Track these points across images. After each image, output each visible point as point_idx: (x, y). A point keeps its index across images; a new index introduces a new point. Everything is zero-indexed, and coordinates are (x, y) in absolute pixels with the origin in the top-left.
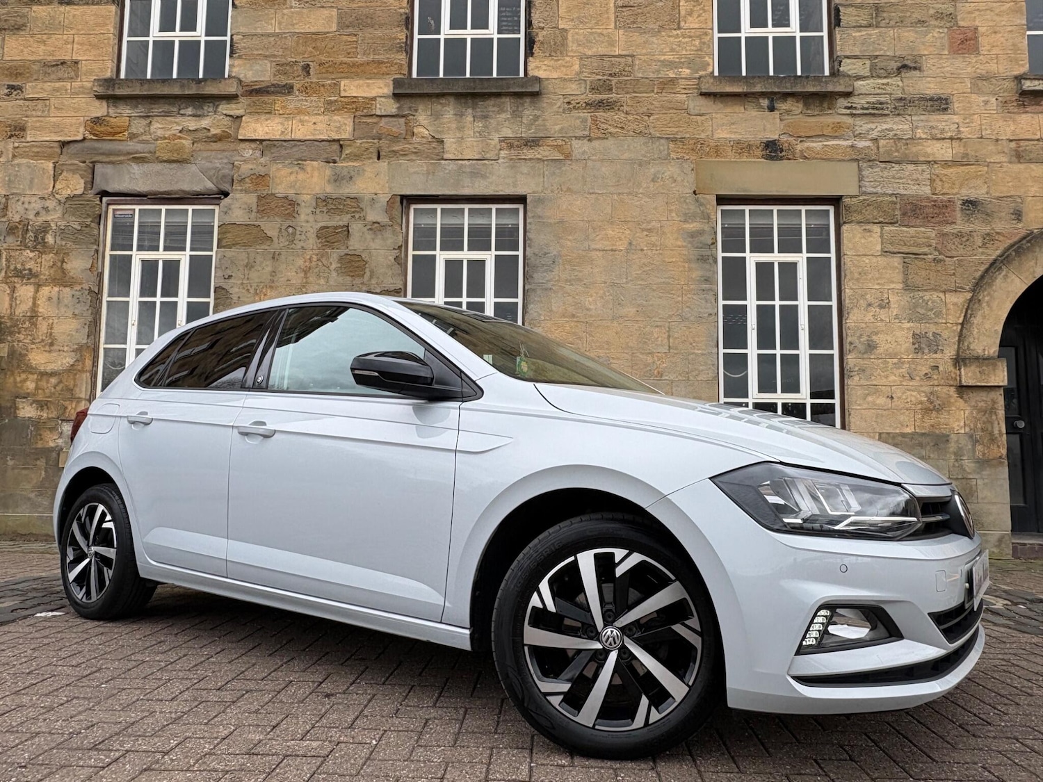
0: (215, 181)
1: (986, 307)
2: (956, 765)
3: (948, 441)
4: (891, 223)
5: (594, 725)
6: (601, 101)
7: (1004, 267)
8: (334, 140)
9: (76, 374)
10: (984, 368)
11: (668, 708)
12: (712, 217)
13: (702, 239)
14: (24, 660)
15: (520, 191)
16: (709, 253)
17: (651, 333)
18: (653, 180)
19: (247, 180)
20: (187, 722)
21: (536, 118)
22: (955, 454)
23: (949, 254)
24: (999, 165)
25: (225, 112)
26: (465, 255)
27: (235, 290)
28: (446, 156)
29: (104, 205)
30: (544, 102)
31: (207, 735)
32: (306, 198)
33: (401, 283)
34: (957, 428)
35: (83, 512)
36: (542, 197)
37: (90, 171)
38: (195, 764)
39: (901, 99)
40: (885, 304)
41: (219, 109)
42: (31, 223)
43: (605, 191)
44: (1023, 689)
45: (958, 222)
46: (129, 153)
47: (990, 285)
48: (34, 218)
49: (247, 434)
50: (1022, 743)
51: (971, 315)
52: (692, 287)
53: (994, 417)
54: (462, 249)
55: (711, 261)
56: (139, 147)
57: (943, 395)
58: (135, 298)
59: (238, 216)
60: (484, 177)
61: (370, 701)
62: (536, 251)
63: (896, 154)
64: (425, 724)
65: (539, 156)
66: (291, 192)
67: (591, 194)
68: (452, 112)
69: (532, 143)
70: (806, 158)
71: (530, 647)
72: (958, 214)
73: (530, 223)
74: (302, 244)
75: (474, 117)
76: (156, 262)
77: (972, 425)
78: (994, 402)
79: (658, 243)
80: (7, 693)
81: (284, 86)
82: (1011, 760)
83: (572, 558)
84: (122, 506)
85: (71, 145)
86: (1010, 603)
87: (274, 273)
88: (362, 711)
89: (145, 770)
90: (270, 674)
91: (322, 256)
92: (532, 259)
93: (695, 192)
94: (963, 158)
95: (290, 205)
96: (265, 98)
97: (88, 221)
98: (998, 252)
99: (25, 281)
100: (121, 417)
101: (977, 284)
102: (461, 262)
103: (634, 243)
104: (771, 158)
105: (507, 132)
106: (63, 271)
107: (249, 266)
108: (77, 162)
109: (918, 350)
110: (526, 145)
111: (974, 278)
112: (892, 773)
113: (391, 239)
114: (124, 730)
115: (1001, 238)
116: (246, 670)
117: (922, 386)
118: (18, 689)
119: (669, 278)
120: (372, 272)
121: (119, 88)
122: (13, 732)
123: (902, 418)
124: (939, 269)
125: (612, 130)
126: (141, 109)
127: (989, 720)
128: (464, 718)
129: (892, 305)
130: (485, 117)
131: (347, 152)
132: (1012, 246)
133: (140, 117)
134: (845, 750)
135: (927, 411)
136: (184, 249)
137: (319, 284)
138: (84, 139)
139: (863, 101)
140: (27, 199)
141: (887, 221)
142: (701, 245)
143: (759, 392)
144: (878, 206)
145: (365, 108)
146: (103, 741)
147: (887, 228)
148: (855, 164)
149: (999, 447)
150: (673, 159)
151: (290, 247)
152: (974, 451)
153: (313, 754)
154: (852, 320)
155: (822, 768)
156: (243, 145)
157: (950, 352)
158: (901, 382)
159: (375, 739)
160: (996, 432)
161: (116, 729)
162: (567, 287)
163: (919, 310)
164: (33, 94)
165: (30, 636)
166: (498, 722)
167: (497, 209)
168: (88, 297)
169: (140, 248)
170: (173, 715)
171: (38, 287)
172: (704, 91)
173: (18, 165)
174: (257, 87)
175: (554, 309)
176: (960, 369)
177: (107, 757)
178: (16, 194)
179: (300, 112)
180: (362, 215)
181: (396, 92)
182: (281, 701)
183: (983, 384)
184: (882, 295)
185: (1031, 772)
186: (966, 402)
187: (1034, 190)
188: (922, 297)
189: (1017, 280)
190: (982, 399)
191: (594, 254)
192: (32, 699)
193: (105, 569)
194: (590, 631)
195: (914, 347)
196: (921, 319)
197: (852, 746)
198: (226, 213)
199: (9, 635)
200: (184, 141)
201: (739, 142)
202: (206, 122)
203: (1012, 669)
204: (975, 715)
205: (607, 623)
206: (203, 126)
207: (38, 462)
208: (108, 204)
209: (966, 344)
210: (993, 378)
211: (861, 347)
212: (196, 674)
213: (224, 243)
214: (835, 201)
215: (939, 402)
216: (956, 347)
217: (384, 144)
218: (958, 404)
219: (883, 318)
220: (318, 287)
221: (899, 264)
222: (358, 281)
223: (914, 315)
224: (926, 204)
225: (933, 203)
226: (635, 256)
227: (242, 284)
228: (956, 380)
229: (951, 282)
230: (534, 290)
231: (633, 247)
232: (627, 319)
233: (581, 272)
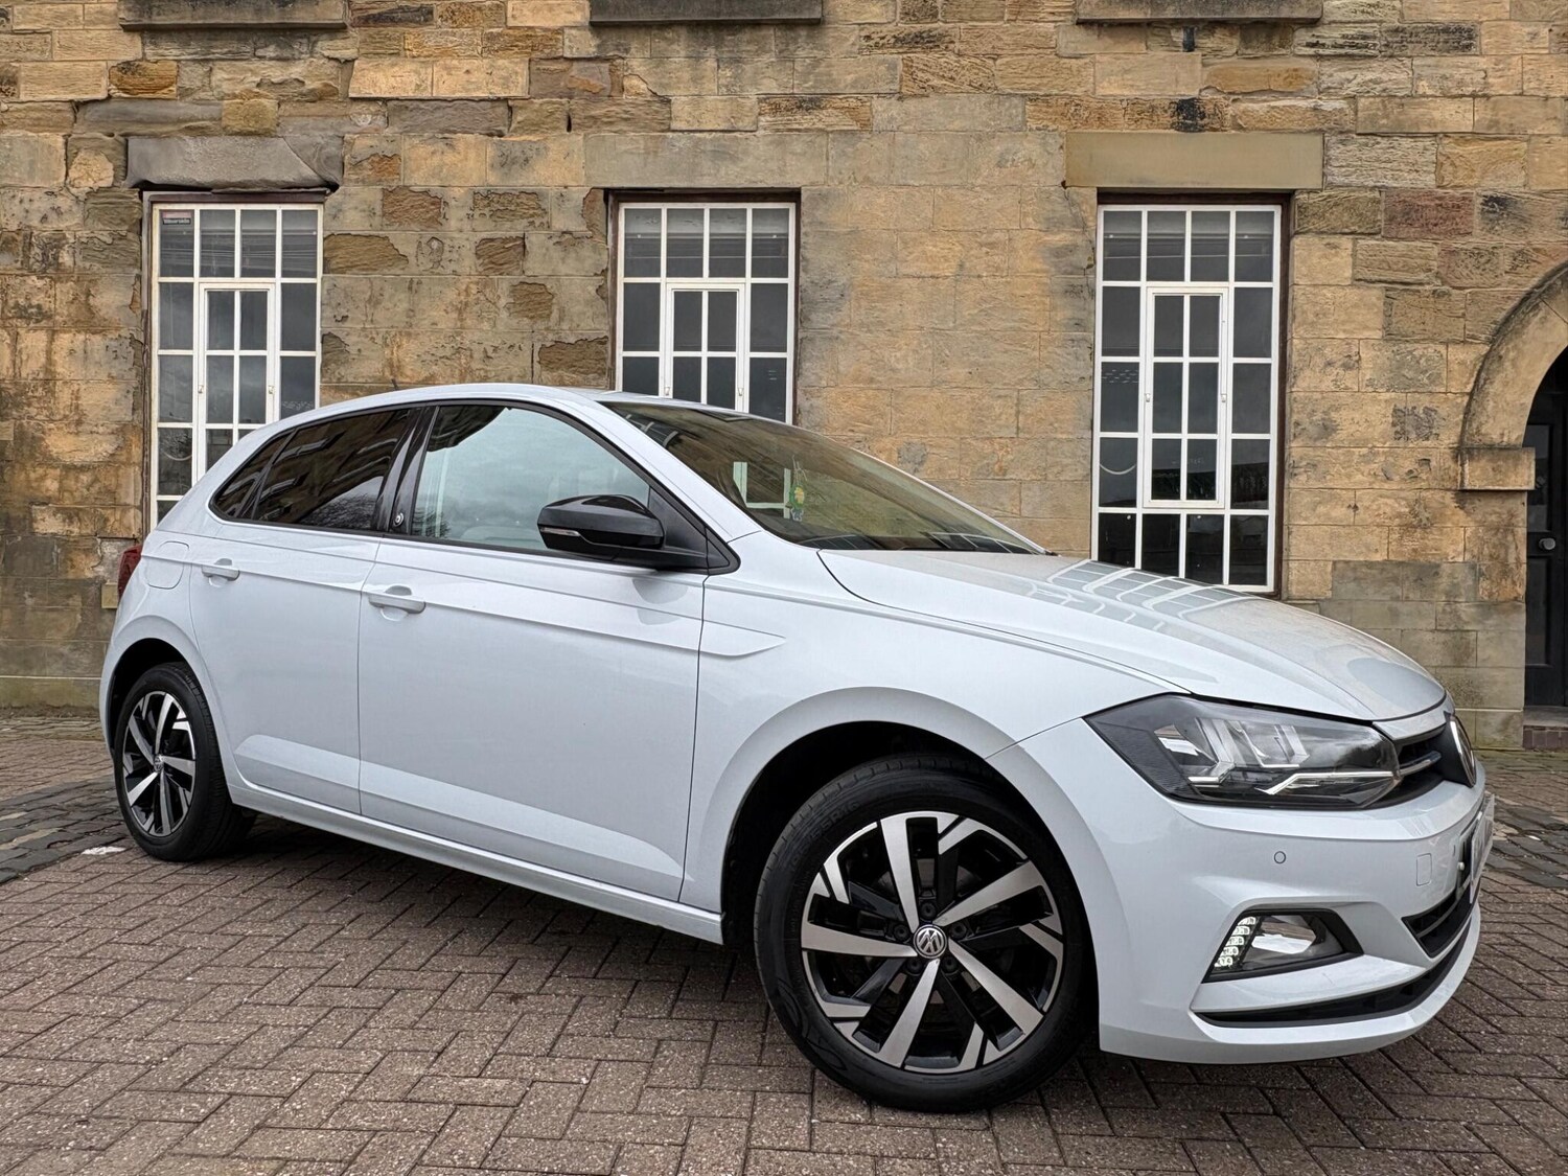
0: (315, 167)
1: (1510, 368)
2: (1428, 1123)
3: (1437, 573)
4: (1370, 234)
5: (904, 1064)
6: (919, 35)
7: (1542, 305)
8: (499, 99)
9: (118, 468)
10: (1500, 463)
11: (1011, 1043)
12: (1090, 224)
13: (1071, 258)
14: (72, 933)
15: (790, 182)
16: (1083, 281)
17: (991, 407)
18: (999, 165)
19: (365, 163)
20: (313, 1043)
21: (817, 61)
22: (1447, 594)
23: (1458, 284)
24: (1546, 140)
25: (326, 53)
26: (706, 283)
27: (353, 341)
28: (675, 125)
29: (146, 204)
30: (829, 36)
31: (343, 1067)
32: (458, 192)
33: (607, 328)
34: (1452, 554)
35: (143, 704)
36: (824, 192)
37: (121, 149)
38: (329, 1117)
39: (1397, 30)
40: (1351, 364)
41: (317, 49)
42: (36, 233)
43: (923, 182)
44: (1531, 988)
45: (1477, 231)
46: (180, 121)
47: (1518, 333)
48: (39, 226)
49: (382, 606)
50: (1525, 1084)
51: (1485, 380)
52: (1056, 334)
53: (1510, 538)
54: (700, 274)
55: (1086, 294)
56: (197, 110)
57: (1435, 505)
58: (200, 351)
59: (354, 221)
60: (734, 159)
61: (576, 1007)
62: (816, 278)
63: (1384, 121)
64: (657, 1048)
65: (820, 126)
66: (434, 184)
67: (900, 186)
68: (683, 53)
69: (810, 104)
70: (1240, 128)
71: (811, 952)
72: (1476, 219)
73: (806, 234)
74: (453, 266)
75: (718, 60)
76: (230, 294)
77: (1476, 551)
78: (1512, 515)
79: (1005, 266)
80: (52, 992)
81: (418, 10)
82: (1509, 1115)
83: (874, 825)
84: (199, 698)
85: (89, 107)
86: (1516, 832)
87: (411, 312)
88: (565, 1025)
89: (258, 1127)
90: (429, 960)
91: (485, 285)
92: (811, 291)
93: (1063, 184)
94: (1490, 127)
95: (433, 204)
96: (390, 30)
97: (123, 230)
98: (1535, 281)
99: (32, 325)
100: (192, 564)
101: (1498, 331)
102: (698, 295)
103: (967, 265)
104: (1185, 128)
105: (770, 86)
106: (89, 308)
107: (374, 301)
108: (99, 135)
109: (1401, 435)
110: (800, 107)
111: (1495, 322)
112: (1334, 1139)
113: (590, 259)
114: (224, 1056)
115: (1541, 258)
116: (393, 953)
117: (1401, 490)
118: (67, 985)
119: (1021, 320)
120: (562, 310)
121: (159, 14)
122: (64, 1060)
123: (1369, 538)
124: (1441, 307)
125: (936, 82)
126: (195, 49)
127: (1478, 1044)
128: (713, 1037)
129: (1364, 364)
130: (737, 61)
131: (519, 118)
132: (1559, 269)
133: (194, 60)
134: (1267, 1097)
135: (1408, 528)
136: (272, 274)
137: (481, 330)
138: (109, 97)
139: (1336, 34)
140: (26, 195)
141: (1363, 230)
142: (1070, 269)
143: (1153, 498)
144: (1351, 207)
145: (545, 46)
146: (195, 1077)
147: (1363, 242)
148: (1319, 138)
149: (1514, 583)
150: (1031, 130)
151: (436, 271)
152: (1476, 590)
153: (497, 1101)
154: (1301, 387)
155: (1233, 1129)
156: (357, 107)
157: (1449, 438)
158: (1371, 484)
159: (585, 1075)
160: (1512, 560)
161: (213, 1054)
162: (863, 334)
163: (1405, 372)
164: (24, 23)
165: (77, 890)
166: (762, 1045)
167: (754, 210)
168: (130, 349)
169: (205, 272)
170: (293, 1032)
171: (53, 333)
172: (1083, 17)
173: (10, 140)
174: (375, 12)
175: (842, 369)
176: (1462, 465)
177: (204, 1105)
178: (10, 186)
179: (445, 52)
180: (544, 220)
181: (595, 19)
182: (447, 1008)
183: (1497, 488)
184: (1350, 349)
185: (1537, 1136)
186: (1468, 514)
188: (1410, 352)
190: (1493, 510)
191: (905, 283)
192: (88, 1003)
193: (181, 789)
194: (898, 931)
195: (1395, 429)
196: (1407, 386)
197: (1277, 1089)
198: (335, 217)
199: (47, 887)
200: (264, 101)
201: (1135, 102)
202: (299, 70)
203: (1516, 952)
204: (1458, 1034)
205: (924, 920)
206: (293, 76)
207: (70, 602)
208: (153, 203)
209: (1474, 425)
210: (1513, 478)
211: (1313, 430)
212: (322, 958)
213: (333, 265)
214: (1284, 198)
215: (1427, 515)
216: (1459, 429)
217: (576, 104)
218: (1455, 518)
219: (1349, 385)
220: (479, 334)
221: (1378, 299)
222: (541, 325)
223: (1397, 380)
224: (1427, 203)
225: (1438, 202)
226: (968, 287)
227: (364, 329)
228: (1456, 480)
229: (1458, 329)
230: (811, 340)
231: (965, 272)
232: (954, 385)
233: (884, 311)
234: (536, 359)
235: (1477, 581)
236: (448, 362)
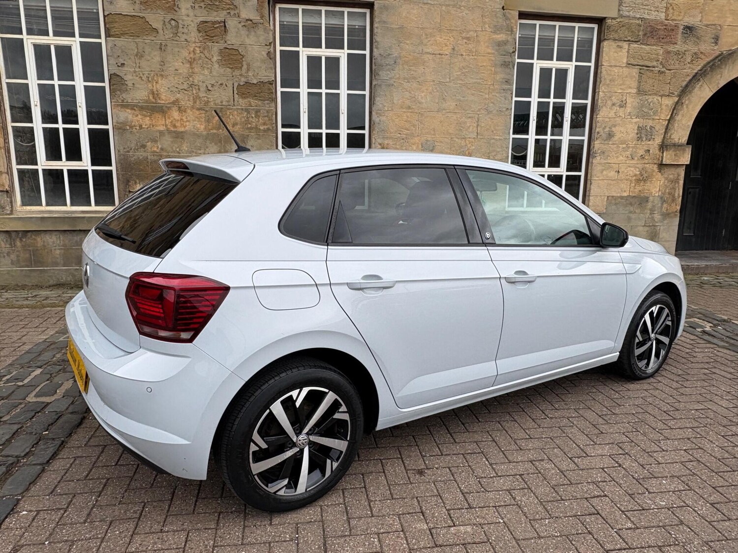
1: (685, 108)
3: (647, 201)
4: (635, 42)
10: (678, 152)
12: (514, 29)
13: (506, 47)
16: (510, 60)
17: (465, 123)
22: (651, 210)
23: (669, 68)
26: (323, 52)
27: (129, 78)
33: (272, 75)
34: (654, 193)
40: (623, 105)
43: (436, 3)
45: (679, 43)
47: (690, 92)
52: (496, 86)
53: (677, 185)
54: (320, 47)
55: (511, 66)
57: (650, 170)
58: (33, 80)
59: (123, 6)
62: (382, 52)
67: (425, 4)
72: (679, 36)
73: (377, 28)
74: (184, 36)
76: (49, 47)
77: (663, 191)
78: (679, 175)
79: (474, 50)
86: (712, 325)
87: (163, 63)
91: (204, 49)
92: (379, 59)
93: (503, 7)
98: (699, 68)
101: (683, 91)
102: (320, 58)
103: (456, 48)
107: (140, 55)
109: (639, 138)
111: (681, 87)
113: (262, 36)
115: (703, 57)
117: (637, 164)
120: (248, 65)
123: (622, 186)
124: (661, 78)
129: (628, 105)
132: (709, 63)
135: (638, 181)
136: (73, 35)
137: (204, 75)
141: (633, 39)
142: (504, 53)
143: (534, 167)
144: (629, 27)
147: (633, 46)
149: (676, 205)
151: (175, 39)
152: (662, 207)
154: (601, 116)
157: (658, 140)
158: (626, 161)
160: (676, 195)
162: (405, 84)
163: (644, 109)
167: (348, 12)
169: (30, 32)
175: (395, 102)
176: (663, 153)
180: (236, 12)
183: (675, 163)
184: (623, 98)
186: (662, 174)
187: (729, 20)
188: (647, 100)
189: (707, 89)
190: (671, 173)
191: (426, 57)
195: (637, 136)
196: (645, 116)
198: (111, 3)
209: (669, 135)
210: (682, 159)
211: (604, 136)
213: (111, 32)
214: (600, 21)
215: (646, 175)
216: (663, 136)
218: (657, 176)
219: (621, 114)
220: (202, 77)
221: (636, 73)
222: (237, 73)
223: (642, 113)
224: (660, 27)
225: (665, 27)
226: (456, 60)
227: (135, 72)
228: (659, 160)
229: (667, 89)
230: (380, 86)
231: (455, 52)
232: (448, 111)
233: (416, 71)
234: (236, 92)
235: (662, 204)
236: (186, 92)
